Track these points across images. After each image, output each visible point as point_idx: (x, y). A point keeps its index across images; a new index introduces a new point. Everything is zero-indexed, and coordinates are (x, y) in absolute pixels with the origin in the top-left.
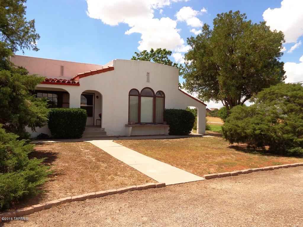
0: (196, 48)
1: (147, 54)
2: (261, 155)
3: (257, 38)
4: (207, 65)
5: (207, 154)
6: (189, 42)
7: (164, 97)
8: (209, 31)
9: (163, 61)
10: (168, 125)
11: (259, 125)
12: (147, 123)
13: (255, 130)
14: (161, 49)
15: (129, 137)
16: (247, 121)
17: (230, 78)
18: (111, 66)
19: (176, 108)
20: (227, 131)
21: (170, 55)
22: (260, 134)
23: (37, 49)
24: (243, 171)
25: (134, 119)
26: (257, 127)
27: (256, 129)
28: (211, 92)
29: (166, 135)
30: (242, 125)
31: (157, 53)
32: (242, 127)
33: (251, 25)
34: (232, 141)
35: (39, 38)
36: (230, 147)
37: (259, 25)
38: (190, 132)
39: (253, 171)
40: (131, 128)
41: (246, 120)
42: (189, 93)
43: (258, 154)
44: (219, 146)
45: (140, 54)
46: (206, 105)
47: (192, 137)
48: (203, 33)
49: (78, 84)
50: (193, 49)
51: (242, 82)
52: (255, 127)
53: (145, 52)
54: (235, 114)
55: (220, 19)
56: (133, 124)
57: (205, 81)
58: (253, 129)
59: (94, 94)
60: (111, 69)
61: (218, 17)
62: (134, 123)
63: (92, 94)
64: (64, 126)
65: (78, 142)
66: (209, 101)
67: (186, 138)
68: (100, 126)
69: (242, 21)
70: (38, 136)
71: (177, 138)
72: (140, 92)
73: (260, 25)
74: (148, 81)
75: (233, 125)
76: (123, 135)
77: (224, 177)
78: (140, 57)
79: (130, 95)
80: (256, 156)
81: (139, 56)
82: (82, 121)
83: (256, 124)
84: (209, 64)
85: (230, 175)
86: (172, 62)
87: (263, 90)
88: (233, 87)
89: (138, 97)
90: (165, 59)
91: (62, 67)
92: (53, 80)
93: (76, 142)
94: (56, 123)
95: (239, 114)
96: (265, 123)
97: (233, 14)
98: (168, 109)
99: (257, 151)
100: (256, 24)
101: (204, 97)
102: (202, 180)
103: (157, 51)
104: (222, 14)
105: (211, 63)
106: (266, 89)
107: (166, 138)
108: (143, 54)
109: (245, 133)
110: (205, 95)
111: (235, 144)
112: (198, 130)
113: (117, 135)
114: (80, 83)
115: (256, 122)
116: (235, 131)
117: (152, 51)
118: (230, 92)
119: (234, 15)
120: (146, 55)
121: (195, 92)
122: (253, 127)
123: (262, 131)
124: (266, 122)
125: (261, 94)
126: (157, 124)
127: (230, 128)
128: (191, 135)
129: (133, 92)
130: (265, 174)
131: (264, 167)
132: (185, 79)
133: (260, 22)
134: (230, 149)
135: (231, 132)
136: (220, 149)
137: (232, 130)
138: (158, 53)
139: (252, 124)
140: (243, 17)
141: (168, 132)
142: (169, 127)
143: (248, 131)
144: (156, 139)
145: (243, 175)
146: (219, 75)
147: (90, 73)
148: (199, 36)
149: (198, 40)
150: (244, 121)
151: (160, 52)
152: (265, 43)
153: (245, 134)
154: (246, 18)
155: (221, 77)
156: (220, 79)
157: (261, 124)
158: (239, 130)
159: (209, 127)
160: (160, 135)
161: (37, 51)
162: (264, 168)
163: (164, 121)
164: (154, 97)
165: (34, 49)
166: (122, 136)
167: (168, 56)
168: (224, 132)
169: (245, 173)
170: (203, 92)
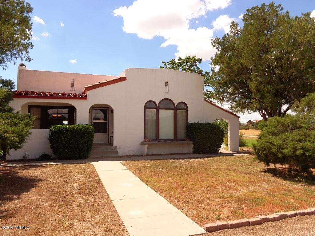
0: (223, 50)
1: (175, 63)
2: (306, 185)
3: (298, 31)
4: (235, 68)
5: (229, 181)
6: (214, 44)
7: (187, 109)
8: (237, 30)
9: (191, 70)
10: (192, 142)
11: (301, 142)
12: (166, 140)
13: (295, 149)
14: (190, 56)
15: (145, 156)
16: (286, 137)
17: (265, 83)
18: (124, 76)
19: (201, 122)
20: (260, 150)
21: (200, 63)
22: (304, 154)
23: (30, 59)
24: (271, 216)
25: (152, 135)
26: (299, 145)
27: (298, 148)
28: (246, 102)
29: (189, 154)
30: (278, 143)
31: (185, 61)
32: (278, 146)
33: (291, 19)
34: (267, 163)
35: (33, 47)
36: (265, 170)
37: (300, 18)
38: (219, 150)
39: (287, 217)
40: (146, 146)
41: (283, 136)
42: (218, 103)
43: (302, 182)
44: (251, 169)
45: (167, 64)
46: (239, 117)
47: (219, 156)
48: (231, 33)
49: (86, 98)
50: (219, 52)
51: (281, 88)
52: (297, 145)
53: (173, 61)
54: (269, 128)
55: (250, 14)
56: (149, 141)
57: (237, 89)
58: (293, 148)
59: (108, 108)
60: (122, 79)
61: (247, 13)
62: (151, 140)
63: (107, 108)
64: (67, 145)
65: (80, 164)
66: (243, 112)
67: (212, 157)
68: (111, 144)
69: (277, 14)
70: (40, 157)
71: (200, 158)
72: (157, 104)
73: (302, 17)
74: (167, 91)
75: (266, 142)
76: (139, 154)
77: (237, 229)
78: (168, 66)
79: (145, 108)
80: (299, 186)
81: (166, 66)
82: (87, 139)
83: (296, 141)
84: (238, 68)
85: (248, 224)
86: (202, 71)
87: (308, 96)
88: (268, 94)
89: (155, 110)
90: (195, 67)
91: (73, 80)
92: (57, 94)
93: (78, 163)
94: (58, 142)
95: (275, 127)
96: (310, 139)
97: (266, 7)
98: (192, 123)
99: (302, 177)
100: (297, 17)
101: (237, 107)
102: (200, 234)
103: (185, 59)
104: (252, 9)
105: (241, 66)
106: (311, 94)
107: (187, 157)
108: (171, 64)
109: (283, 153)
110: (238, 105)
111: (272, 166)
112: (229, 146)
113: (131, 153)
114: (87, 96)
115: (297, 138)
116: (270, 149)
117: (180, 59)
118: (265, 100)
119: (268, 8)
120: (173, 64)
121: (225, 102)
122: (294, 145)
123: (306, 151)
124: (312, 138)
125: (305, 100)
126: (178, 141)
127: (263, 147)
128: (221, 153)
129: (149, 105)
130: (307, 223)
131: (306, 208)
132: (213, 87)
133: (303, 14)
134: (264, 174)
135: (263, 151)
136: (250, 173)
137: (265, 149)
138: (187, 61)
139: (293, 141)
140: (278, 8)
141: (192, 150)
142: (193, 144)
143: (286, 151)
144: (174, 159)
145: (270, 223)
146: (251, 80)
147: (99, 84)
148: (226, 36)
149: (225, 40)
150: (280, 136)
151: (188, 60)
152: (308, 38)
153: (282, 155)
154: (282, 9)
155: (253, 83)
156: (252, 86)
157: (305, 140)
158: (274, 149)
159: (245, 143)
160: (183, 154)
161: (30, 61)
162: (306, 211)
163: (187, 137)
164: (175, 109)
165: (27, 59)
166: (137, 156)
167: (198, 64)
168: (257, 151)
169: (274, 220)
170: (236, 101)
